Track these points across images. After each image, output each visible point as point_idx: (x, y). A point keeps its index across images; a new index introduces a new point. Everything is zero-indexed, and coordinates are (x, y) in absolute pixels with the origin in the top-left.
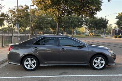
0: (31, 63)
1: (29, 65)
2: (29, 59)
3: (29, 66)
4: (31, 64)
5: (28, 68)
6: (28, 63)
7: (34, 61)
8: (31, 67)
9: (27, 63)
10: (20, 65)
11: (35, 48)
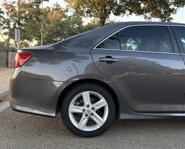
0: (93, 109)
1: (84, 116)
2: (86, 95)
3: (84, 120)
4: (92, 114)
5: (82, 125)
6: (82, 108)
7: (103, 102)
8: (91, 122)
9: (79, 110)
10: (54, 115)
11: (107, 57)
